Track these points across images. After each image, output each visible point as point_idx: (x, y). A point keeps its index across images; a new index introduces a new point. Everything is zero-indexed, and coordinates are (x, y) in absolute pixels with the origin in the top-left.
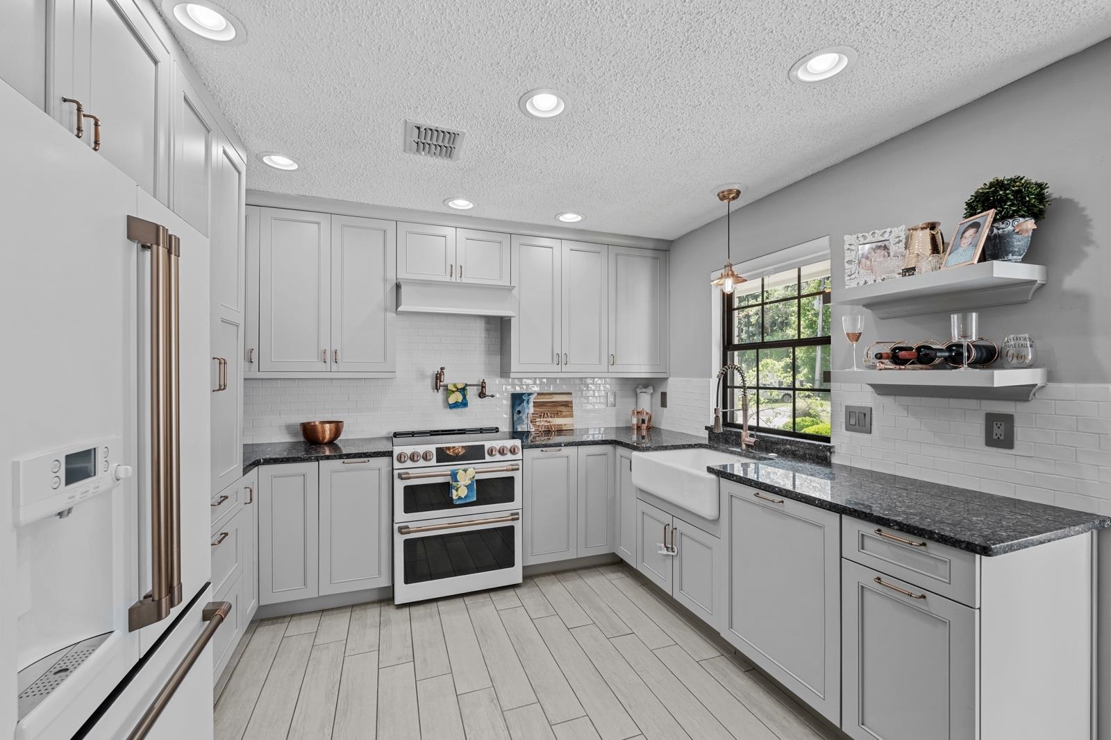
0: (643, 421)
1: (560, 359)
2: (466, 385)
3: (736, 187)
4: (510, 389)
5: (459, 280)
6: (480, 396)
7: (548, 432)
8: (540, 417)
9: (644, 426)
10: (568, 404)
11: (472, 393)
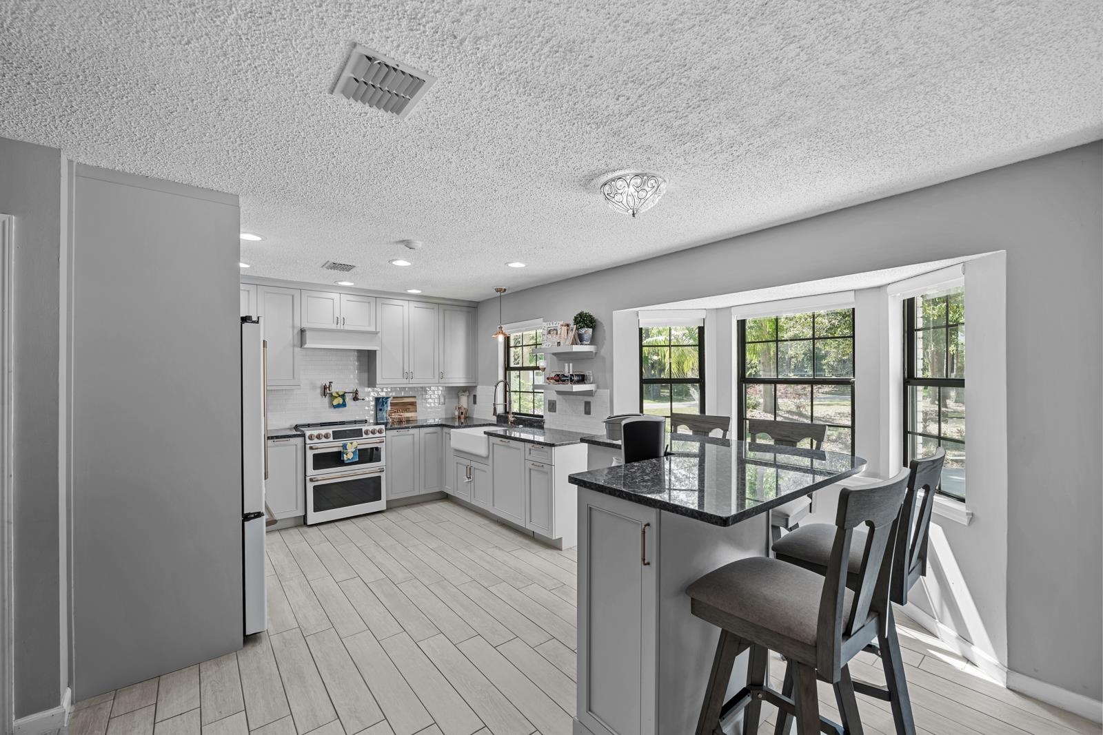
0: (462, 413)
1: (407, 375)
2: (345, 393)
3: (504, 288)
4: (375, 395)
5: (342, 328)
6: (354, 400)
7: (400, 422)
8: (395, 412)
9: (463, 416)
10: (413, 404)
11: (349, 398)
